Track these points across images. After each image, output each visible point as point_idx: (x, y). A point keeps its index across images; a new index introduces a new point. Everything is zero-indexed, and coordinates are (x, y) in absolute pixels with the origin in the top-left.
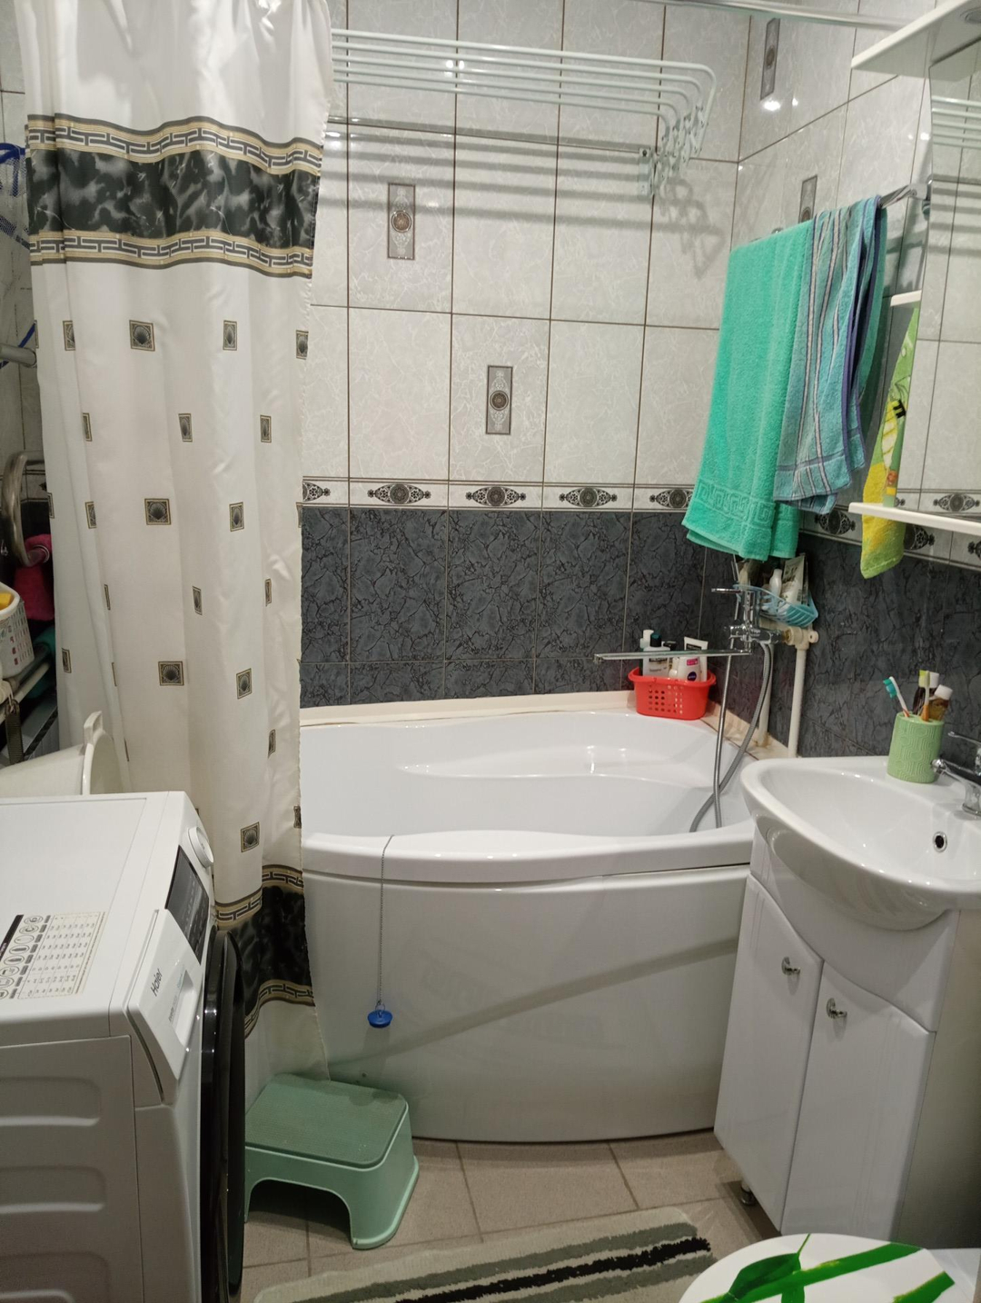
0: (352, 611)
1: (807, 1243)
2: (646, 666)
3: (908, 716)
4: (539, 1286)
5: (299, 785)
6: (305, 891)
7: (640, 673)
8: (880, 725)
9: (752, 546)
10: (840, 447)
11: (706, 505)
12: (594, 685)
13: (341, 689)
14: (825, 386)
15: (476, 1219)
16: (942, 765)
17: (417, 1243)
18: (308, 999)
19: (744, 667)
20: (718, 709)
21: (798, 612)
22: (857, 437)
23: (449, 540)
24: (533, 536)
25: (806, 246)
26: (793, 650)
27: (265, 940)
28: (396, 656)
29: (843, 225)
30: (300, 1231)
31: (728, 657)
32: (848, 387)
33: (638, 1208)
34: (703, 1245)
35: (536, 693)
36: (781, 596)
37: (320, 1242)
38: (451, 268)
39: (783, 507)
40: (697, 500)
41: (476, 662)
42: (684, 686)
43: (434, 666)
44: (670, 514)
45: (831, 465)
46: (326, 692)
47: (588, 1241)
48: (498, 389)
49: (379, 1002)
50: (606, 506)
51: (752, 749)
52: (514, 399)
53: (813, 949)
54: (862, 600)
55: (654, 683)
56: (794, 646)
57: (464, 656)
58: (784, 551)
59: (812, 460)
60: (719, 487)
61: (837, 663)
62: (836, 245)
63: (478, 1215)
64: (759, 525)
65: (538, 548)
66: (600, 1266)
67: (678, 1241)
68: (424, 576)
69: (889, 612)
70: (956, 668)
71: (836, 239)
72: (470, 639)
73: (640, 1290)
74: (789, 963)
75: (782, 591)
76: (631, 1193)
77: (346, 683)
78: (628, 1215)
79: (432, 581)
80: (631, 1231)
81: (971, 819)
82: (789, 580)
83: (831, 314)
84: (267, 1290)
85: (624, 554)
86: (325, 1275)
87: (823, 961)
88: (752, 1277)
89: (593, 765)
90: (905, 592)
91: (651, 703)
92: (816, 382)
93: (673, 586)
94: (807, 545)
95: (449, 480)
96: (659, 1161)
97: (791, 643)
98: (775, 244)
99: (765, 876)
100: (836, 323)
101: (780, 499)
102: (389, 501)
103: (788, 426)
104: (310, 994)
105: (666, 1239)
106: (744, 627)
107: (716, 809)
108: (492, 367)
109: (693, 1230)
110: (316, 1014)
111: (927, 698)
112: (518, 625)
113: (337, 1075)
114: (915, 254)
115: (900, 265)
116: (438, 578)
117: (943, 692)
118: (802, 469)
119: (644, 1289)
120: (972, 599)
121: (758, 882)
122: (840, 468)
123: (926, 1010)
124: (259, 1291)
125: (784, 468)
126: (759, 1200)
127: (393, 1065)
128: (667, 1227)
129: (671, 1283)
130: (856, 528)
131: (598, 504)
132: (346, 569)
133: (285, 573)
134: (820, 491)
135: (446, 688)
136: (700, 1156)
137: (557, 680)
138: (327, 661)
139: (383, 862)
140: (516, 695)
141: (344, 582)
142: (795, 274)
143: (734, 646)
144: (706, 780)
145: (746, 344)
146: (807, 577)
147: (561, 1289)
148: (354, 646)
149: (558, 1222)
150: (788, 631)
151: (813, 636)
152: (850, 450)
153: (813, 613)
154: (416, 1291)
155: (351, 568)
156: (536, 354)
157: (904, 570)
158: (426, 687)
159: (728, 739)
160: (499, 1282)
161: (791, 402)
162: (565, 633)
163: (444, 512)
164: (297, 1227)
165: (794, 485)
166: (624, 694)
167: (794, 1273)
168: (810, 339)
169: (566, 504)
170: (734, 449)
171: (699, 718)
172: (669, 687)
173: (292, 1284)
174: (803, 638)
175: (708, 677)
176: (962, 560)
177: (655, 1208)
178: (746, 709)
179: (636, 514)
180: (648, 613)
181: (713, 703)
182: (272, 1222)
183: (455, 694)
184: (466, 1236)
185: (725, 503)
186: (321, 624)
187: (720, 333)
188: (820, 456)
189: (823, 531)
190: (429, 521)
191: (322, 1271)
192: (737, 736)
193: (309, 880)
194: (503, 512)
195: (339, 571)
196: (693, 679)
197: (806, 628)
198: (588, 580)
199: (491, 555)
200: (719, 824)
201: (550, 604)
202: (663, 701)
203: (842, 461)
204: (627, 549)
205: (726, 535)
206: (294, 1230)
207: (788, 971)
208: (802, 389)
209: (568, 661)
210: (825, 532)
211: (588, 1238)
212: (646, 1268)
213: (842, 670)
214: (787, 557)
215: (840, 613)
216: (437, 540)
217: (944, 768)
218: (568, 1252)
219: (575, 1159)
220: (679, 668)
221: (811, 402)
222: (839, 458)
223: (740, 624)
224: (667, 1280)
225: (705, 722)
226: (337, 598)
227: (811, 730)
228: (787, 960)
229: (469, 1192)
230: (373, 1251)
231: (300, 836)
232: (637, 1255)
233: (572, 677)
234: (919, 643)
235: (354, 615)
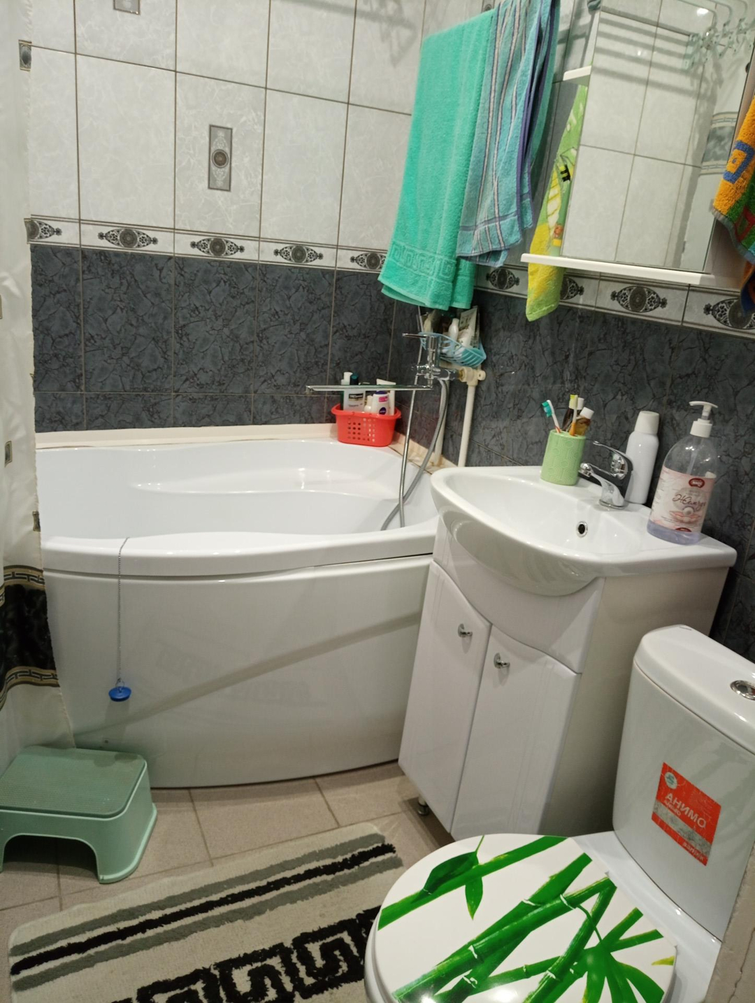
0: (86, 345)
1: (482, 844)
2: (347, 402)
3: (560, 432)
4: (260, 895)
5: (36, 491)
6: (46, 588)
7: (341, 408)
8: (532, 444)
9: (437, 297)
10: (514, 208)
11: (398, 264)
12: (303, 419)
13: (77, 416)
14: (503, 155)
15: (207, 848)
16: (588, 468)
17: (156, 873)
18: (53, 681)
19: (424, 403)
20: (403, 439)
21: (471, 354)
22: (527, 201)
23: (176, 284)
24: (250, 286)
25: (491, 31)
26: (465, 386)
27: (10, 633)
28: (128, 388)
29: (523, 11)
30: (50, 874)
31: (412, 391)
32: (522, 155)
33: (339, 826)
34: (389, 849)
35: (254, 423)
36: (458, 341)
37: (70, 881)
38: (174, 27)
39: (463, 262)
40: (391, 259)
41: (201, 395)
42: (377, 419)
43: (163, 398)
44: (367, 274)
45: (506, 224)
46: (63, 418)
47: (300, 856)
48: (219, 148)
49: (119, 680)
50: (313, 263)
51: (429, 468)
52: (234, 159)
53: (482, 615)
54: (522, 344)
55: (353, 416)
56: (466, 383)
57: (190, 390)
58: (461, 303)
59: (491, 220)
60: (410, 248)
61: (500, 395)
62: (516, 30)
63: (208, 845)
64: (442, 279)
65: (255, 297)
66: (310, 874)
67: (371, 848)
68: (152, 315)
69: (543, 352)
70: (596, 395)
71: (517, 25)
72: (196, 375)
73: (342, 888)
74: (463, 628)
75: (459, 337)
76: (333, 815)
77: (82, 411)
78: (331, 832)
79: (160, 321)
80: (333, 844)
81: (606, 510)
82: (464, 328)
83: (510, 92)
84: (23, 926)
85: (328, 307)
86: (75, 908)
87: (491, 625)
88: (441, 874)
89: (303, 484)
90: (558, 336)
91: (349, 433)
92: (496, 152)
93: (368, 337)
94: (480, 299)
95: (174, 229)
96: (354, 788)
97: (464, 381)
98: (463, 30)
99: (445, 562)
100: (514, 99)
101: (462, 255)
102: (118, 244)
103: (470, 192)
104: (55, 677)
105: (361, 847)
106: (428, 367)
107: (401, 517)
108: (214, 126)
109: (382, 838)
110: (61, 694)
111: (575, 418)
112: (238, 364)
113: (82, 743)
114: (578, 44)
115: (566, 54)
116: (165, 318)
117: (587, 413)
118: (481, 228)
119: (345, 888)
120: (611, 338)
121: (439, 566)
122: (513, 227)
123: (575, 657)
124: (15, 928)
125: (466, 228)
126: (433, 810)
127: (132, 732)
128: (362, 838)
129: (366, 880)
130: (520, 283)
131: (307, 261)
132: (78, 305)
133: (15, 290)
134: (495, 247)
135: (175, 417)
136: (386, 782)
137: (272, 413)
138: (63, 390)
139: (119, 560)
140: (237, 425)
141: (78, 318)
142: (480, 57)
143: (418, 383)
144: (393, 493)
145: (435, 121)
146: (478, 326)
147: (279, 896)
148: (89, 377)
149: (275, 844)
150: (462, 370)
151: (481, 375)
152: (521, 212)
153: (482, 355)
154: (157, 912)
155: (84, 305)
156: (254, 120)
157: (558, 317)
158: (156, 416)
159: (411, 461)
160: (228, 896)
161: (474, 170)
162: (279, 373)
163: (170, 258)
164: (48, 871)
165: (474, 242)
166: (329, 426)
167: (474, 867)
168: (491, 114)
169: (279, 259)
170: (422, 215)
171: (387, 446)
172: (365, 420)
173: (45, 919)
174: (473, 377)
175: (395, 412)
176: (605, 307)
177: (352, 824)
178: (424, 437)
179: (339, 272)
180: (348, 359)
181: (398, 434)
182: (26, 869)
183: (183, 423)
184: (199, 863)
185: (414, 262)
186: (56, 356)
187: (411, 119)
188: (497, 216)
189: (492, 287)
190: (156, 265)
191: (73, 904)
192: (417, 458)
193: (49, 578)
194: (224, 261)
195: (72, 307)
196: (384, 413)
197: (476, 368)
198: (298, 327)
199: (214, 300)
200: (402, 524)
201: (266, 347)
202: (359, 431)
203: (515, 221)
204: (331, 302)
205: (414, 289)
206: (46, 874)
207: (463, 634)
208: (483, 159)
209: (282, 397)
210: (494, 288)
211: (300, 854)
212: (346, 871)
213: (503, 402)
214: (464, 307)
215: (504, 355)
216: (165, 283)
217: (589, 470)
218: (284, 866)
219: (288, 793)
220: (372, 405)
221: (490, 169)
222: (513, 218)
223: (424, 364)
224: (363, 879)
225: (392, 448)
226: (71, 333)
227: (477, 450)
228: (462, 626)
229: (200, 827)
230: (118, 884)
231: (39, 538)
232: (339, 862)
233: (285, 410)
234: (567, 375)
235: (88, 349)
